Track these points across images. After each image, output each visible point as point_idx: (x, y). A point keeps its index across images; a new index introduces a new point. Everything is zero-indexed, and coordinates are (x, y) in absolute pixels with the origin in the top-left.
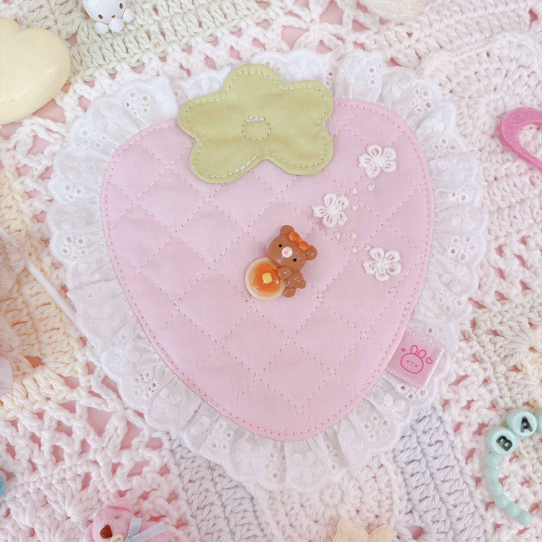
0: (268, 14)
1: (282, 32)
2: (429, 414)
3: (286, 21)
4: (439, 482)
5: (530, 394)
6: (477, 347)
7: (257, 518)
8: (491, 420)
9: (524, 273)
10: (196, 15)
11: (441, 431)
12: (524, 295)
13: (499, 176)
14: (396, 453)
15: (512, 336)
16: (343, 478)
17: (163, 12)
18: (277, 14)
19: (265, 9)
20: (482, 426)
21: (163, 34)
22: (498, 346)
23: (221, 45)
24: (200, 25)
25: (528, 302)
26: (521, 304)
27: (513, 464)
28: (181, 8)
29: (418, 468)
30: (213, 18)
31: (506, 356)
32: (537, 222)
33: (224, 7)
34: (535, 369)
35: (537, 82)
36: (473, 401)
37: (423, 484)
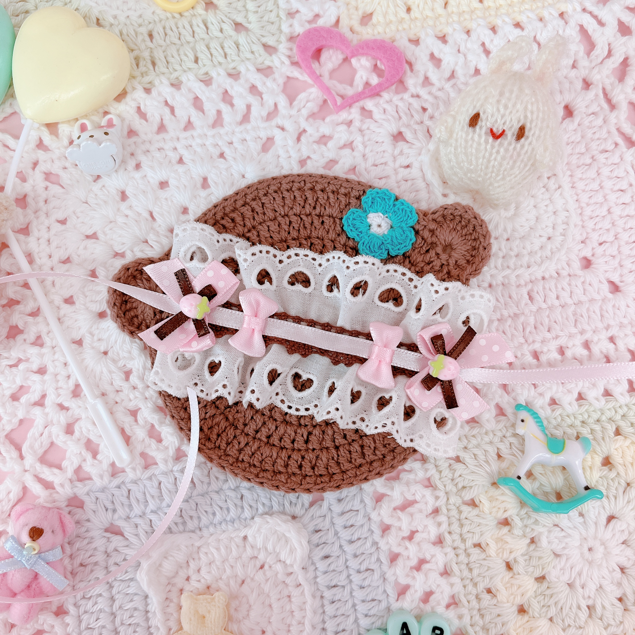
0: (272, 61)
1: (285, 84)
2: (364, 536)
3: (292, 72)
4: (360, 616)
5: (481, 535)
6: (432, 472)
7: (147, 619)
8: (433, 556)
9: (501, 397)
10: (194, 49)
11: (374, 558)
12: (498, 422)
13: (494, 283)
14: (318, 574)
15: (475, 465)
16: (252, 592)
17: (158, 39)
18: (283, 63)
19: (271, 55)
20: (422, 562)
21: (154, 64)
22: (457, 474)
23: (214, 86)
24: (196, 61)
25: (500, 430)
26: (493, 431)
27: (449, 611)
28: (179, 39)
29: (340, 595)
30: (211, 55)
31: (464, 487)
32: (529, 342)
33: (225, 45)
34: (494, 507)
35: (557, 187)
36: (417, 531)
37: (343, 615)
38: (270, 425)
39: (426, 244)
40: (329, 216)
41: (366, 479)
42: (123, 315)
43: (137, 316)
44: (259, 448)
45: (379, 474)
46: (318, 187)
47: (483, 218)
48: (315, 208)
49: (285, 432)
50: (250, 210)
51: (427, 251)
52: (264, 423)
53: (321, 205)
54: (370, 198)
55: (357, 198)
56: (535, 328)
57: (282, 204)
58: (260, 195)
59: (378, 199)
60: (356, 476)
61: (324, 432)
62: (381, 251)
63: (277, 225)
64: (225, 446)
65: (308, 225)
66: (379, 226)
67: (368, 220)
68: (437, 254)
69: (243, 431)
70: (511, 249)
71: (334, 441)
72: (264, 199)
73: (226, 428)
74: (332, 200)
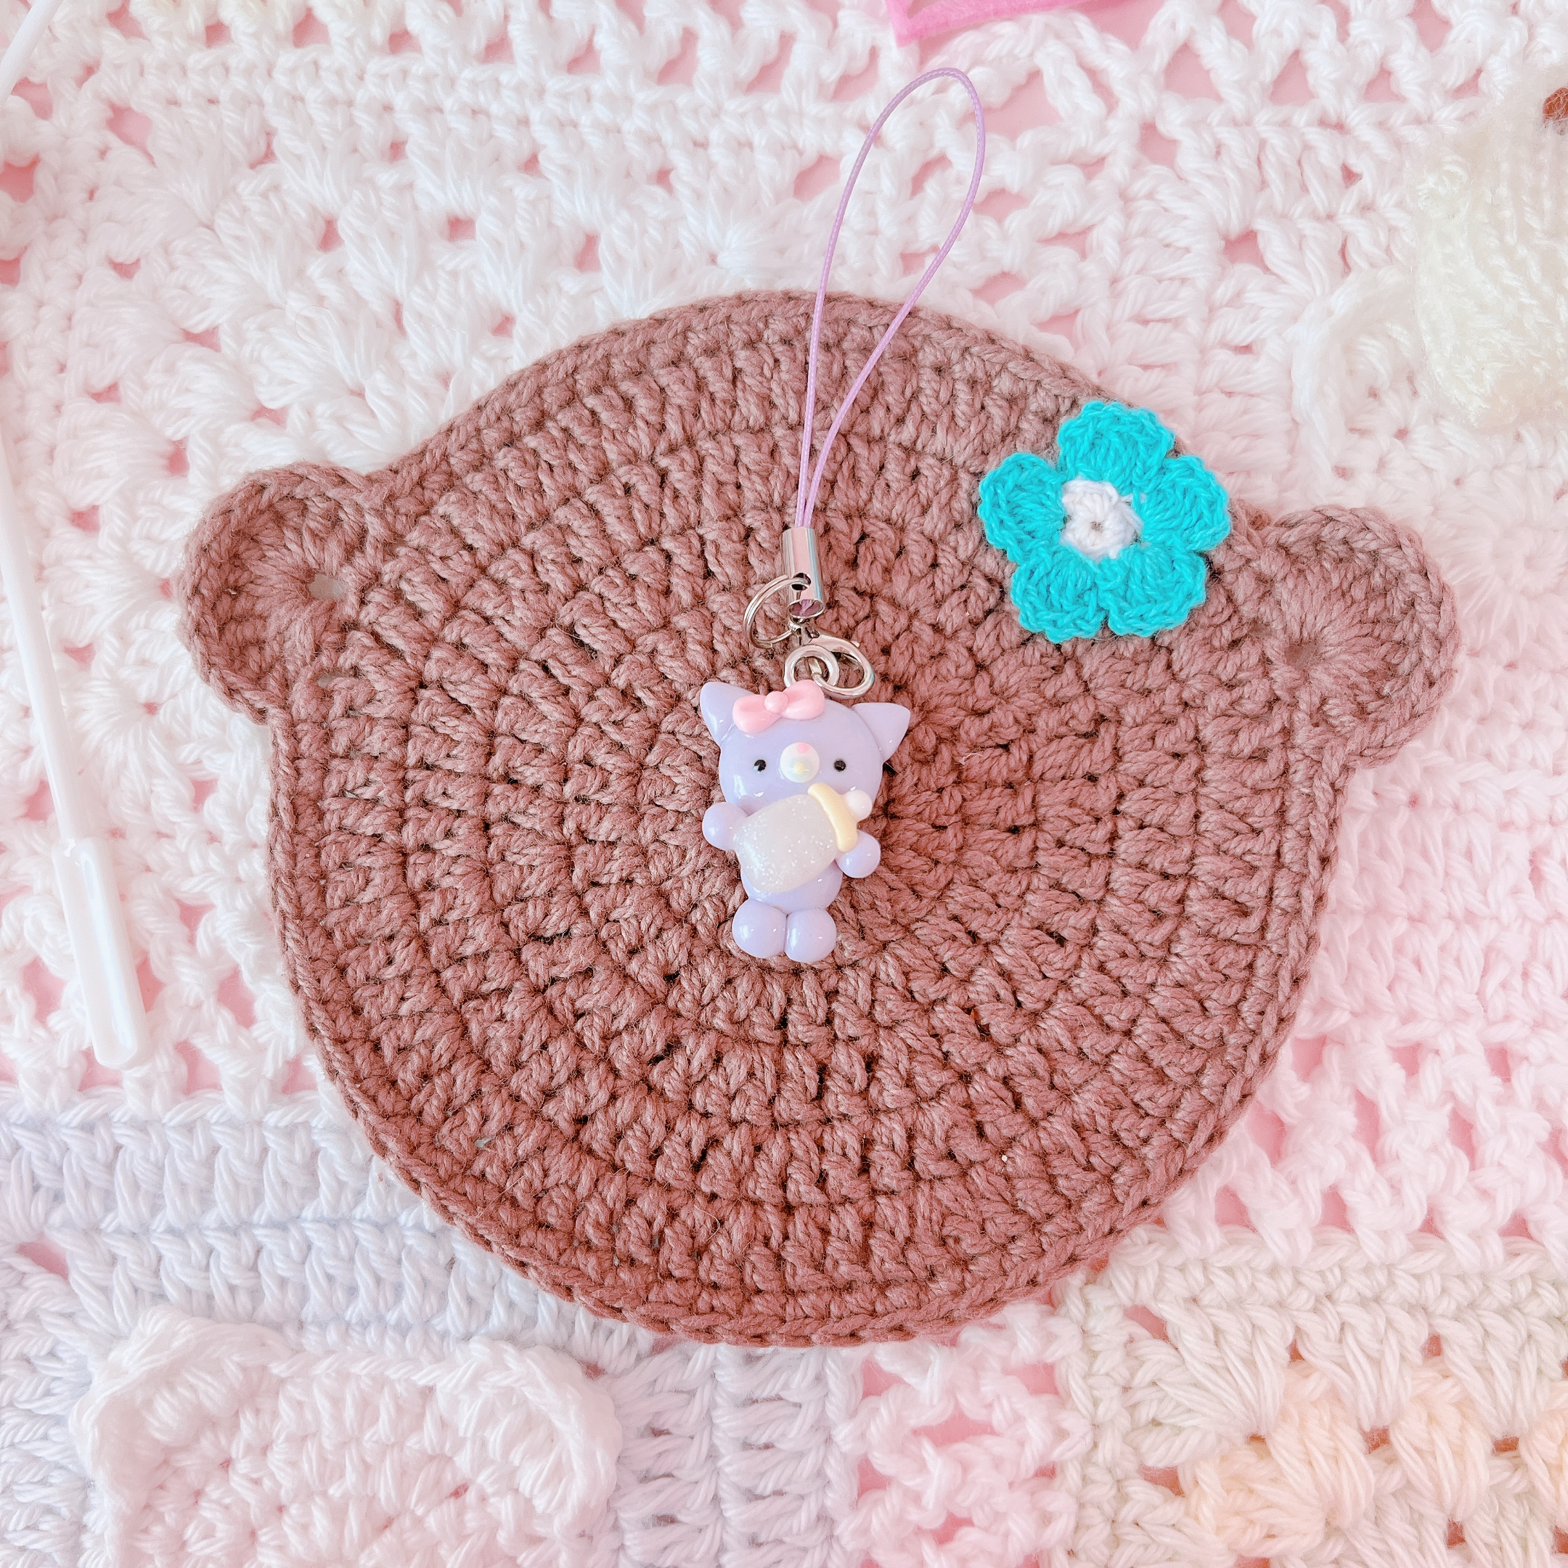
38: (594, 1084)
39: (1235, 620)
40: (942, 460)
41: (854, 1336)
42: (214, 630)
43: (260, 644)
44: (541, 1149)
45: (900, 1331)
46: (928, 357)
47: (1446, 578)
48: (900, 421)
49: (636, 1118)
50: (690, 384)
51: (1235, 644)
52: (578, 1073)
53: (923, 414)
54: (1091, 432)
55: (1045, 420)
56: (1525, 975)
57: (797, 385)
58: (731, 341)
59: (1116, 440)
60: (824, 1317)
61: (758, 1148)
62: (1080, 611)
63: (766, 449)
64: (440, 1117)
65: (865, 473)
66: (1096, 526)
67: (1065, 500)
68: (1265, 661)
69: (505, 1082)
70: (1513, 700)
71: (784, 1187)
72: (743, 358)
73: (453, 1059)
74: (961, 408)
